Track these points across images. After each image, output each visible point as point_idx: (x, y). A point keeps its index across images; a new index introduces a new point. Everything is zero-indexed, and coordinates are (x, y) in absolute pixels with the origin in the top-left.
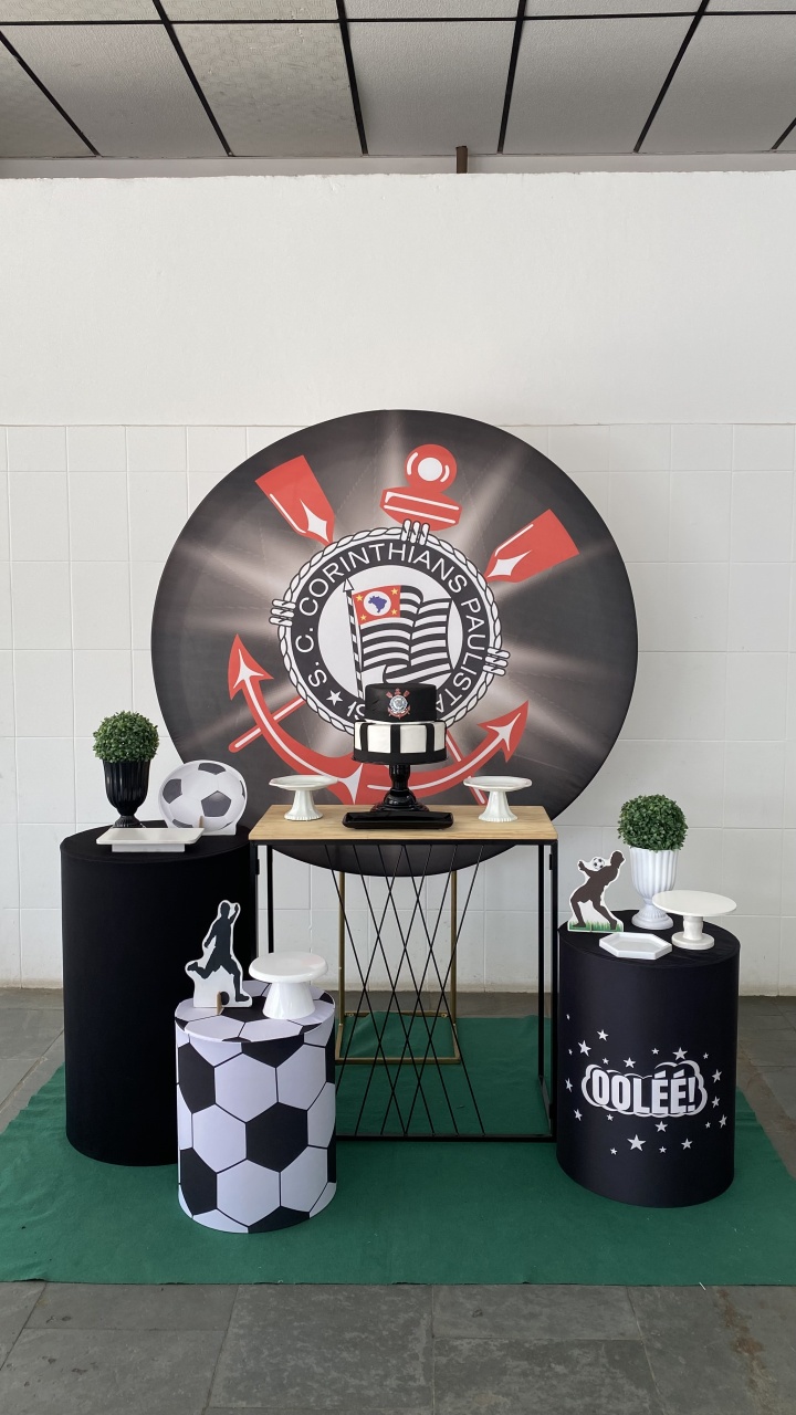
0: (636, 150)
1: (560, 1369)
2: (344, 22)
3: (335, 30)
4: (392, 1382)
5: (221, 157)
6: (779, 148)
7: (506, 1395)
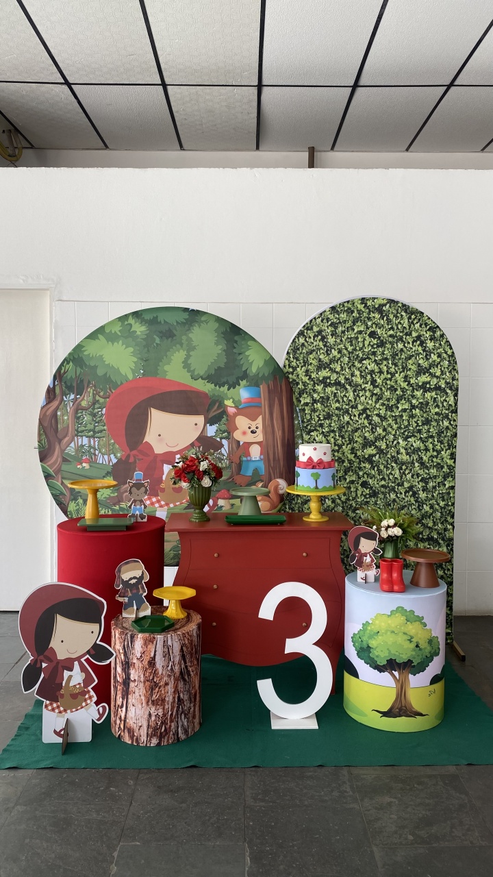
0: (407, 150)
1: (420, 787)
2: (260, 86)
3: (255, 90)
4: (336, 794)
5: (177, 150)
6: (485, 150)
7: (395, 798)
